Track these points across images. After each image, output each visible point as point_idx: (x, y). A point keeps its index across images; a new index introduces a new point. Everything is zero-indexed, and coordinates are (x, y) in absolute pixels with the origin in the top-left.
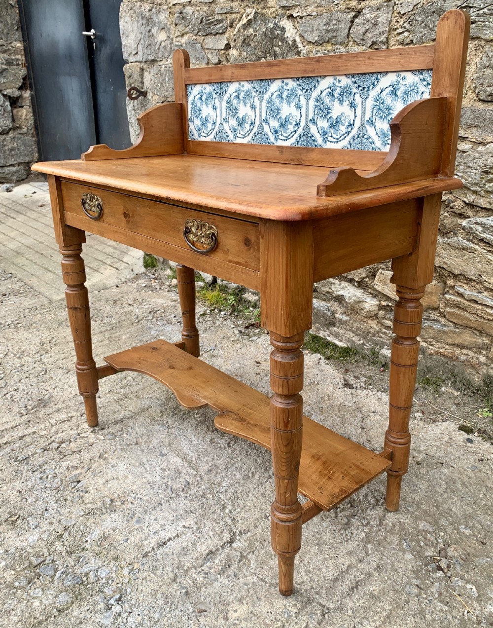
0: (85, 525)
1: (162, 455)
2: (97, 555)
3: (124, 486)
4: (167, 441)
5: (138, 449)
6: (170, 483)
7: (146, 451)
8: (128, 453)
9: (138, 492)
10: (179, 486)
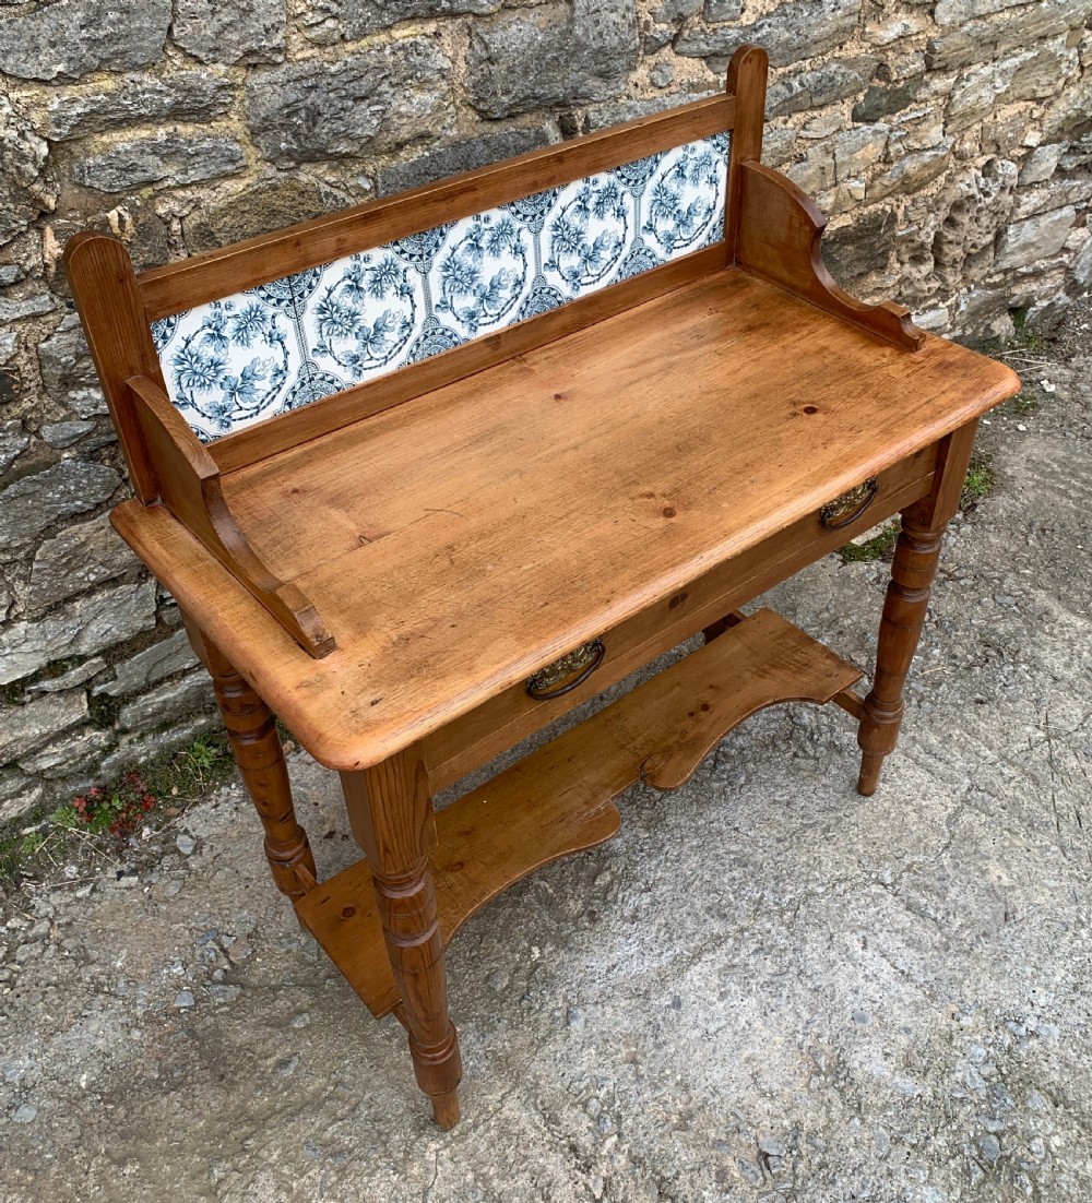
2: (948, 1068)
3: (776, 1059)
4: (628, 1001)
5: (654, 1056)
6: (761, 980)
7: (661, 1039)
8: (668, 1072)
9: (790, 1031)
10: (768, 963)
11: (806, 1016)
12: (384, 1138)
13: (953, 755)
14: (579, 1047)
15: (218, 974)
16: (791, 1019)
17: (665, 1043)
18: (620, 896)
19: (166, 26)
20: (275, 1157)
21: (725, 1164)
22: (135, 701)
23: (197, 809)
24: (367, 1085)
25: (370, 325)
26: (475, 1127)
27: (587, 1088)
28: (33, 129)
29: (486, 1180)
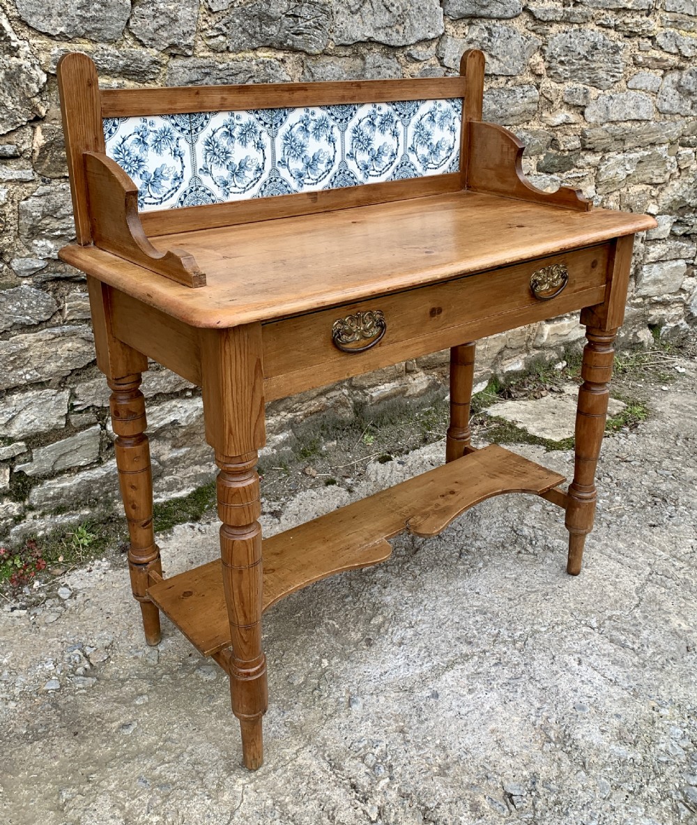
0: (604, 766)
1: (435, 695)
2: (653, 742)
3: (515, 731)
4: (397, 694)
5: (418, 728)
6: (500, 682)
7: (423, 717)
8: (429, 738)
9: (525, 714)
10: (505, 671)
11: (538, 705)
12: (201, 775)
13: (636, 554)
14: (358, 721)
15: (80, 670)
16: (525, 706)
17: (426, 720)
18: (390, 630)
19: (126, 19)
20: (113, 786)
21: (477, 800)
22: (42, 484)
23: (76, 572)
24: (190, 740)
25: (236, 162)
26: (275, 770)
27: (365, 747)
28: (39, 65)
29: (283, 805)
